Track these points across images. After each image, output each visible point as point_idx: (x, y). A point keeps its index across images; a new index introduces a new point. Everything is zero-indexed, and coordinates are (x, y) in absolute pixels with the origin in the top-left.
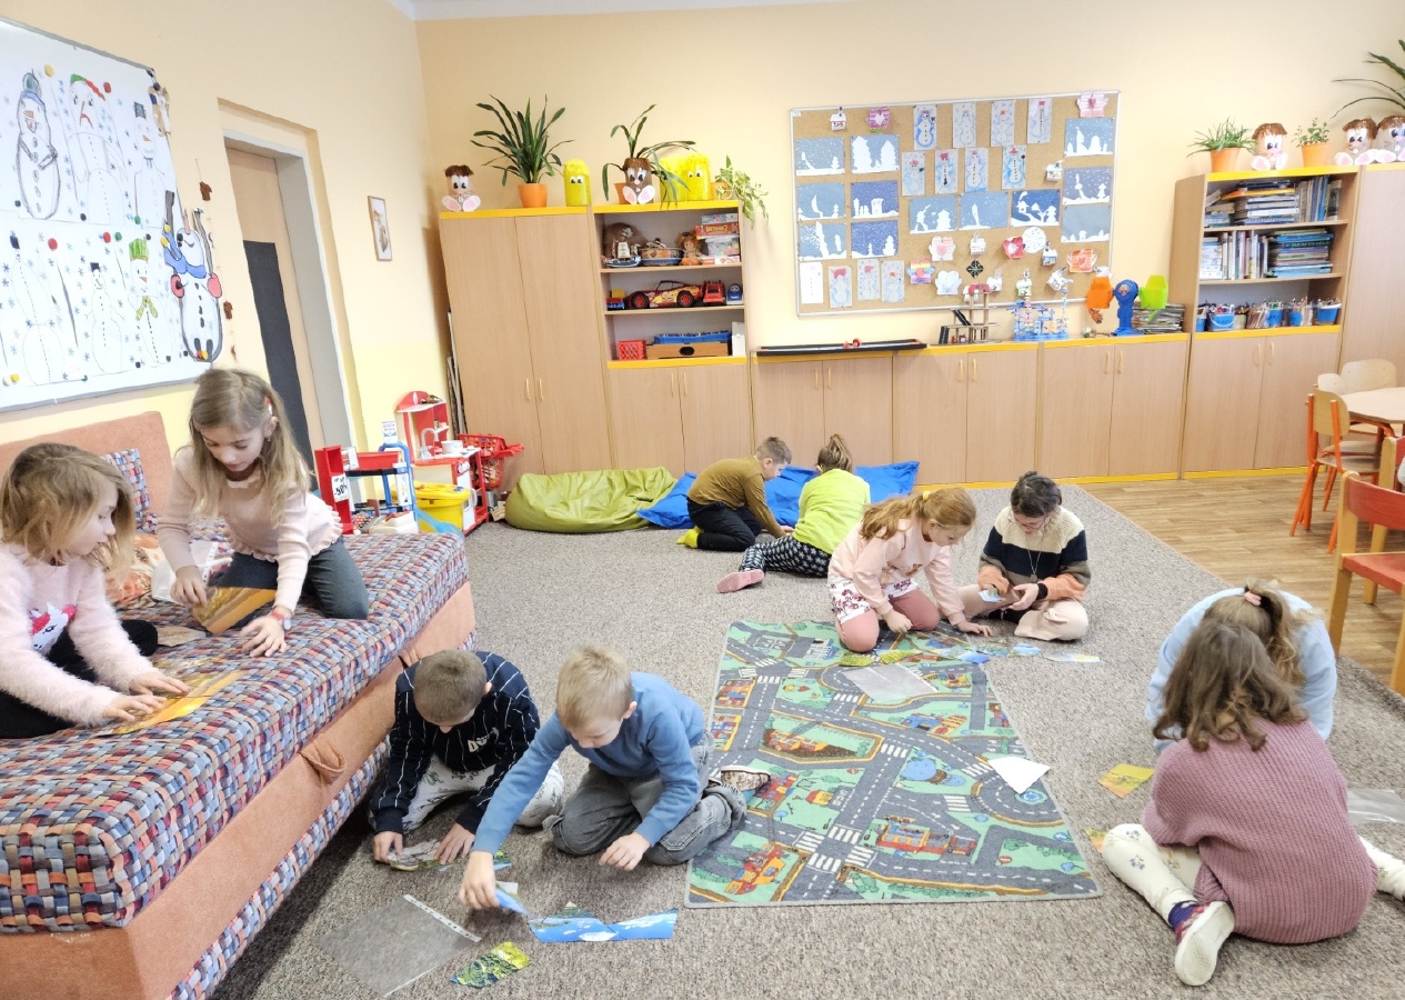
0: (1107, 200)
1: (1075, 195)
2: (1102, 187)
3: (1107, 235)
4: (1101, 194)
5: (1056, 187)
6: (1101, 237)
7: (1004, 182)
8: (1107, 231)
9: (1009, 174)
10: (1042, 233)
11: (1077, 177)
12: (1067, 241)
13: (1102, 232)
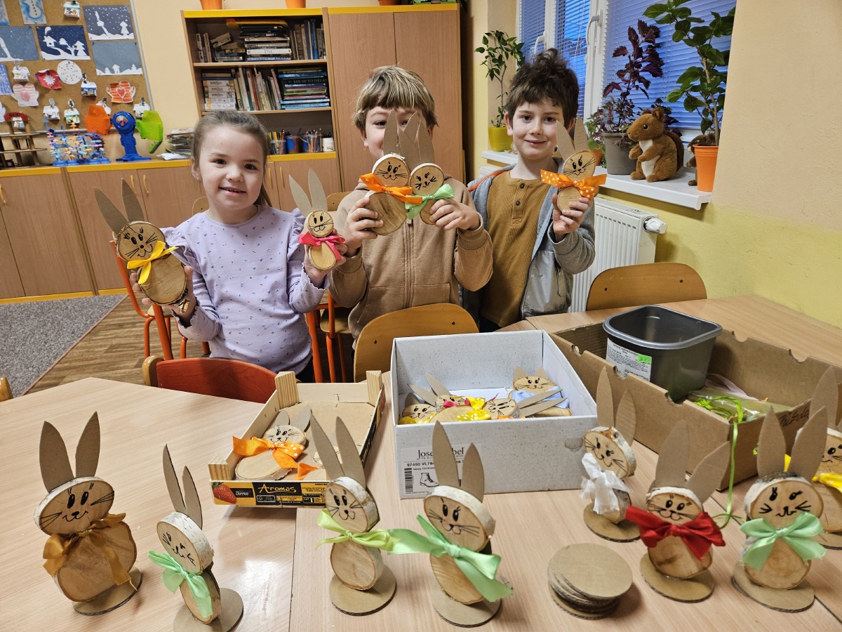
0: (131, 36)
1: (99, 31)
2: (124, 25)
3: (140, 69)
4: (125, 31)
5: (78, 23)
6: (134, 71)
7: (24, 16)
8: (139, 66)
9: (28, 9)
10: (77, 67)
11: (97, 14)
12: (102, 74)
13: (134, 66)
